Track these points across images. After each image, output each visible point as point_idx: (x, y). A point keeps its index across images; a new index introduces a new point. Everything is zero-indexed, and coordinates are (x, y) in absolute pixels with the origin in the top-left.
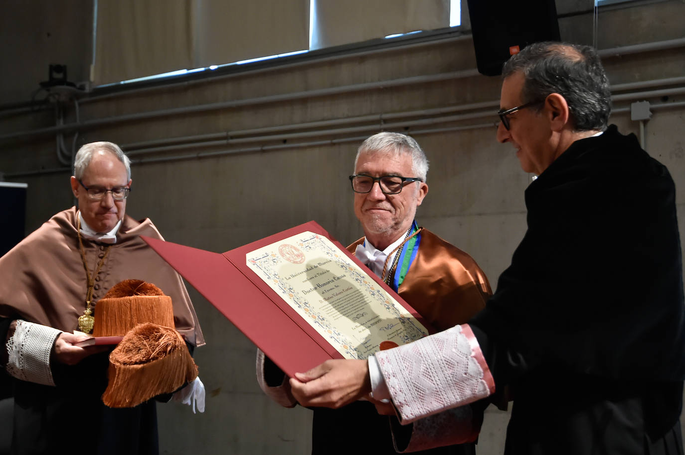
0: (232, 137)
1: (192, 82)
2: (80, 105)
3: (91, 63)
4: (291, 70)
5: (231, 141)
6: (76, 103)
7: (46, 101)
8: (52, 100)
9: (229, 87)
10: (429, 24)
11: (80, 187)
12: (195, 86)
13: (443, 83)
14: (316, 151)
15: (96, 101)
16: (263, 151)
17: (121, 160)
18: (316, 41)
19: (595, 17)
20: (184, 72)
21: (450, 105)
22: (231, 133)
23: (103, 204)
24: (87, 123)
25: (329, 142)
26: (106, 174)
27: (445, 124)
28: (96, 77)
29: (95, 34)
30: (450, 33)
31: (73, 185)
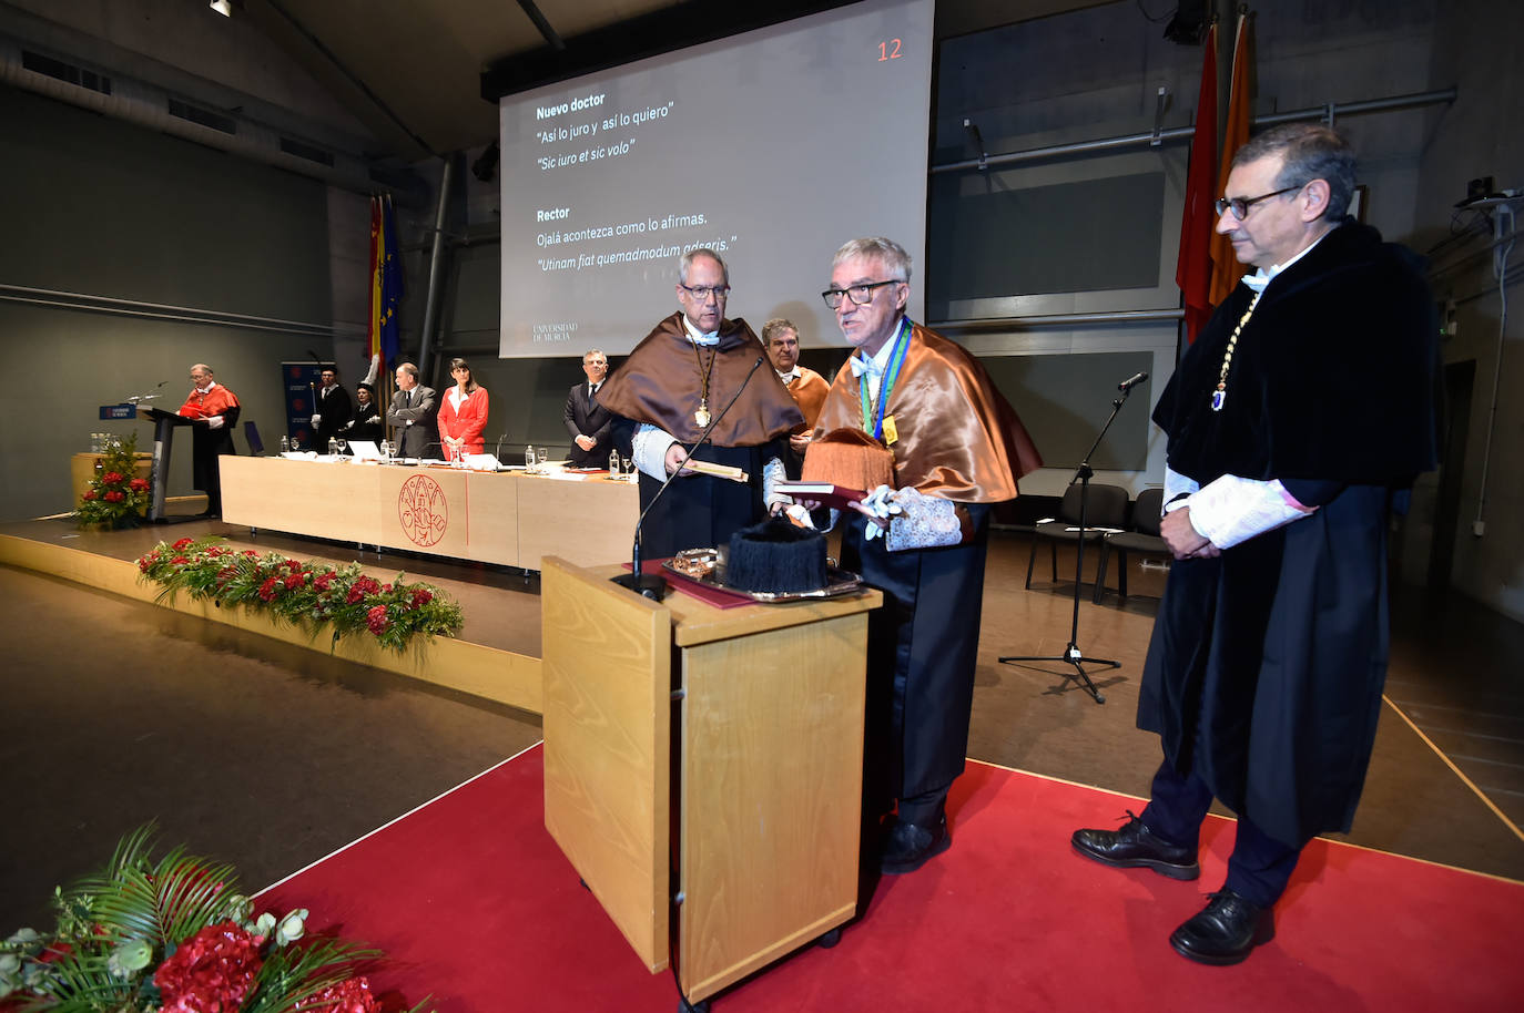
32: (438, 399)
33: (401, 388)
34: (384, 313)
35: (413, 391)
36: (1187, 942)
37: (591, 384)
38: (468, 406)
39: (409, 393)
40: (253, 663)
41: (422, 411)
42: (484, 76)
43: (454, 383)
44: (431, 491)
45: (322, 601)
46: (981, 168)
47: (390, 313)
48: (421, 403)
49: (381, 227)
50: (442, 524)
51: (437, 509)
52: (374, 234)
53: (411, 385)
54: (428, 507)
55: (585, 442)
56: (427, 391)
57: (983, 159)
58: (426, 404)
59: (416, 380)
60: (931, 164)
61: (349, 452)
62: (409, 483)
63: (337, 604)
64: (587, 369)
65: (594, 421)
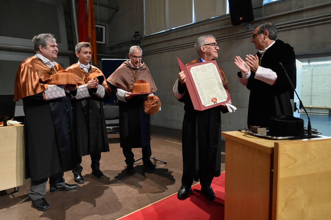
0: (176, 46)
1: (166, 33)
2: (142, 41)
3: (144, 30)
4: (188, 29)
5: (175, 47)
6: (141, 40)
7: (135, 40)
8: (136, 40)
10: (221, 14)
11: (131, 56)
13: (225, 28)
15: (146, 39)
16: (183, 49)
17: (140, 50)
18: (194, 21)
19: (263, 8)
20: (164, 31)
21: (226, 34)
22: (175, 45)
23: (137, 60)
24: (144, 45)
26: (137, 54)
27: (225, 39)
28: (145, 34)
29: (144, 23)
30: (226, 16)
31: (129, 55)
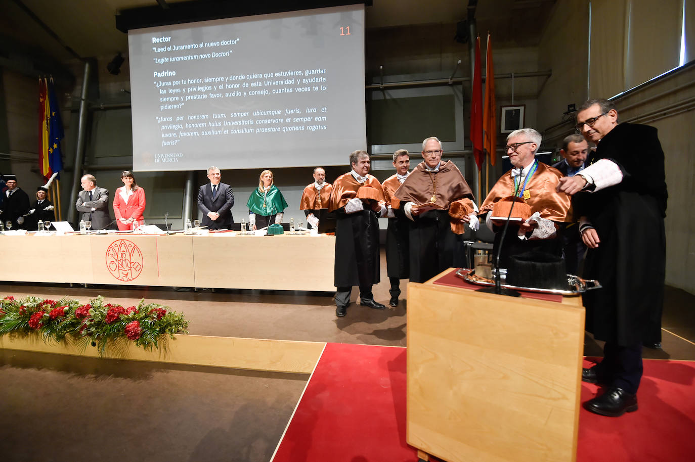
0: (640, 118)
1: (626, 96)
9: (640, 95)
12: (625, 98)
14: (681, 116)
20: (622, 93)
22: (639, 116)
25: (686, 110)
32: (111, 194)
33: (85, 190)
34: (51, 145)
35: (93, 191)
36: (596, 406)
37: (212, 184)
38: (134, 198)
39: (91, 192)
40: (32, 371)
41: (102, 202)
42: (117, 17)
43: (123, 184)
44: (130, 249)
45: (88, 323)
46: (381, 88)
47: (55, 146)
48: (100, 197)
49: (47, 96)
50: (139, 267)
51: (136, 258)
52: (41, 100)
53: (92, 188)
54: (129, 259)
55: (213, 216)
56: (103, 190)
57: (382, 84)
58: (104, 198)
59: (95, 184)
60: (367, 84)
61: (52, 228)
62: (113, 245)
63: (99, 325)
64: (210, 177)
65: (217, 205)
